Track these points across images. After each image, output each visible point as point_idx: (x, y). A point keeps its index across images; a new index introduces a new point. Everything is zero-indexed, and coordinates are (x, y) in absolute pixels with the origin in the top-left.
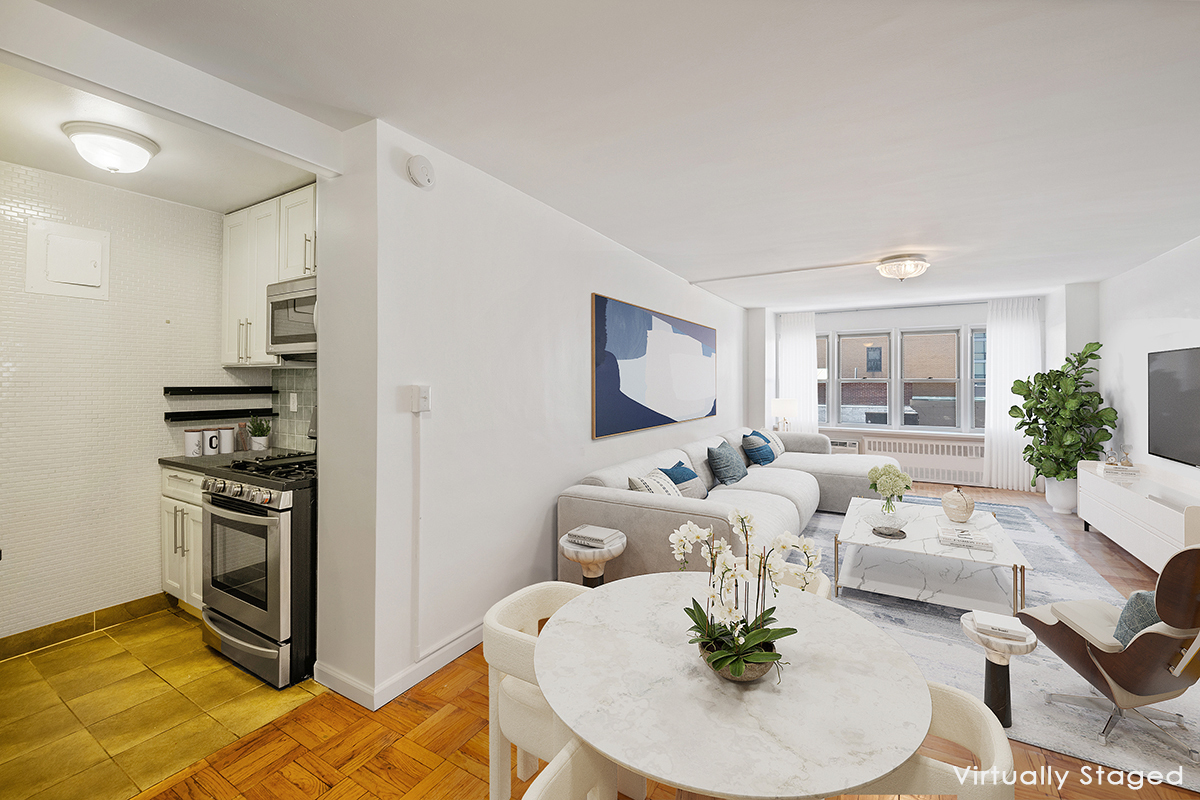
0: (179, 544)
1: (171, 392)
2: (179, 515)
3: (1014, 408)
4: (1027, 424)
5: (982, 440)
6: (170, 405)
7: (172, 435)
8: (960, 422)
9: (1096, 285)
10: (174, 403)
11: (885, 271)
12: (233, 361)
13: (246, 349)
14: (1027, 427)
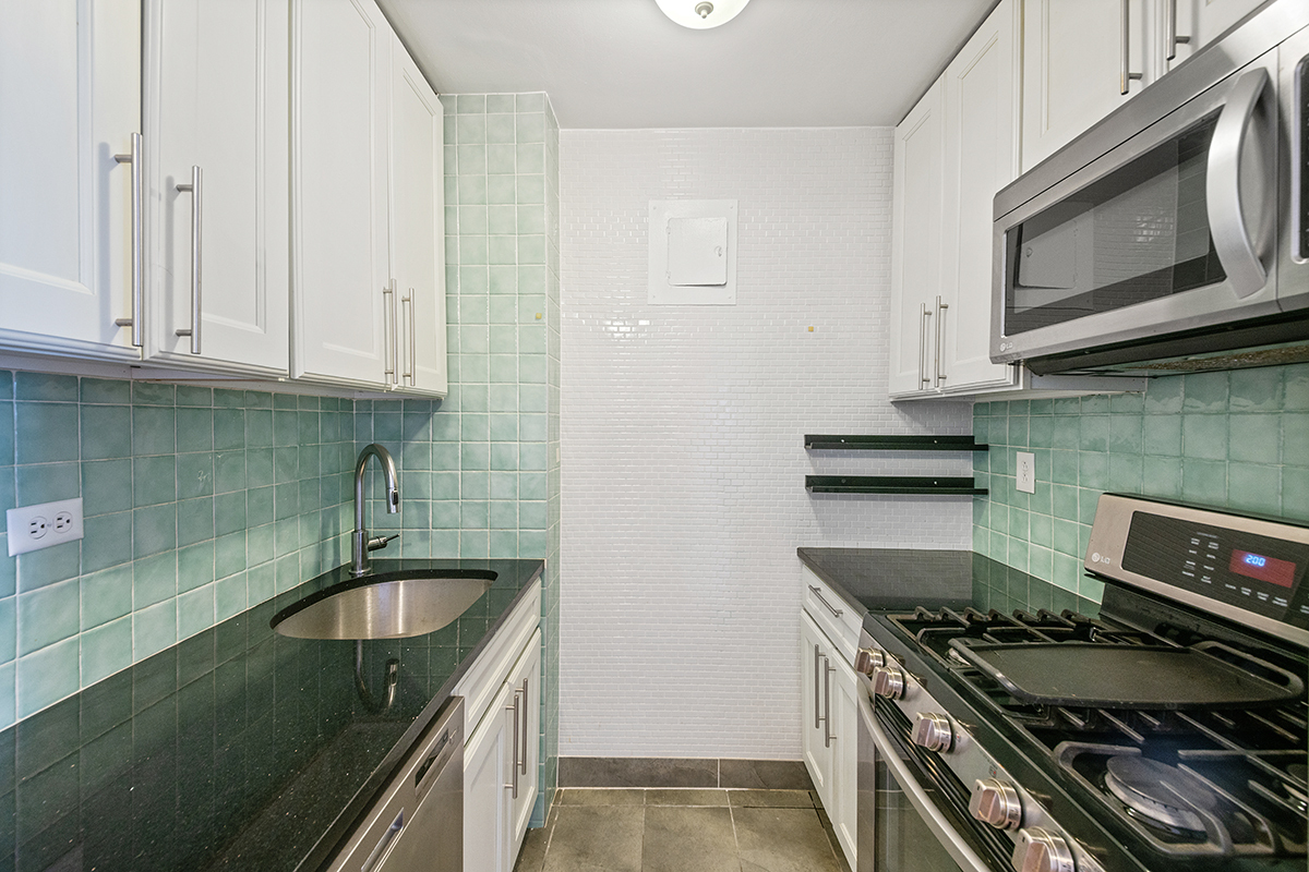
0: (822, 714)
1: (815, 443)
2: (823, 668)
6: (814, 465)
7: (816, 512)
10: (819, 461)
12: (910, 387)
13: (937, 361)
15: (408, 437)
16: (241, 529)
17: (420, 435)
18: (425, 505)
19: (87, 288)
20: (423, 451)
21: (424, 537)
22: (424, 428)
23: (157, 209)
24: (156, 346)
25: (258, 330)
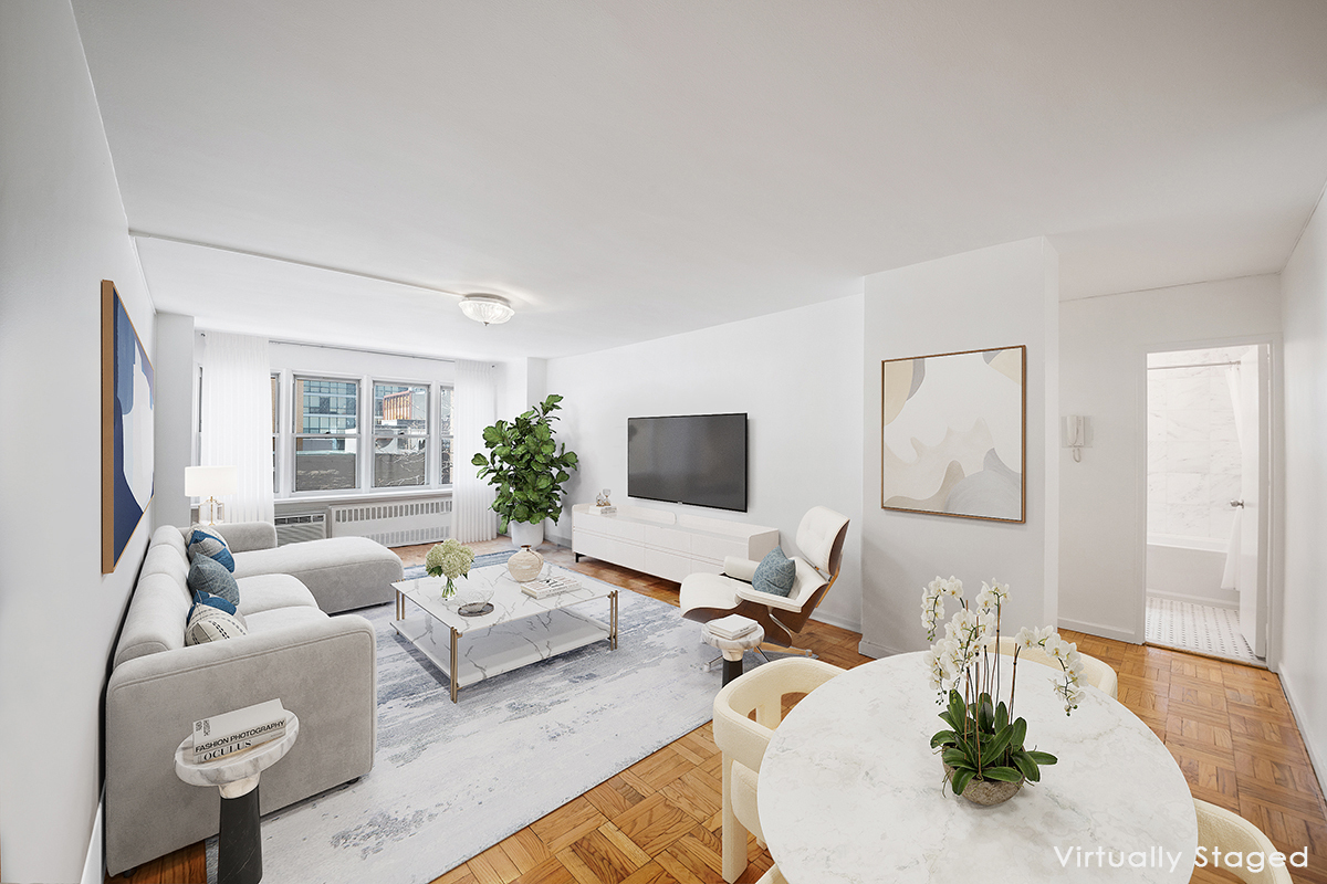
3: (477, 456)
4: (490, 471)
5: (450, 495)
8: (428, 479)
9: (545, 361)
11: (469, 308)
14: (494, 474)
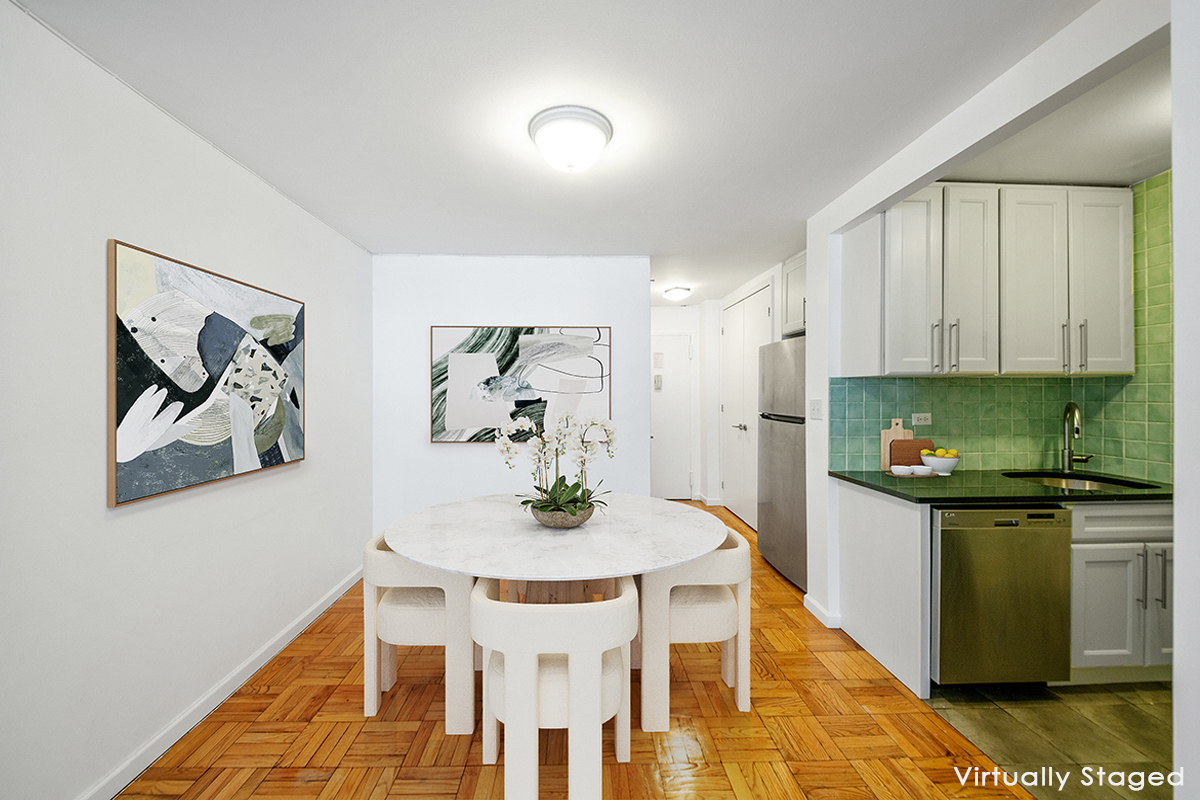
15: (1107, 399)
16: (993, 435)
17: (1117, 398)
18: (1121, 443)
19: (928, 359)
20: (1119, 409)
21: (1120, 462)
22: (1119, 394)
23: (946, 334)
24: (946, 370)
25: (983, 359)
